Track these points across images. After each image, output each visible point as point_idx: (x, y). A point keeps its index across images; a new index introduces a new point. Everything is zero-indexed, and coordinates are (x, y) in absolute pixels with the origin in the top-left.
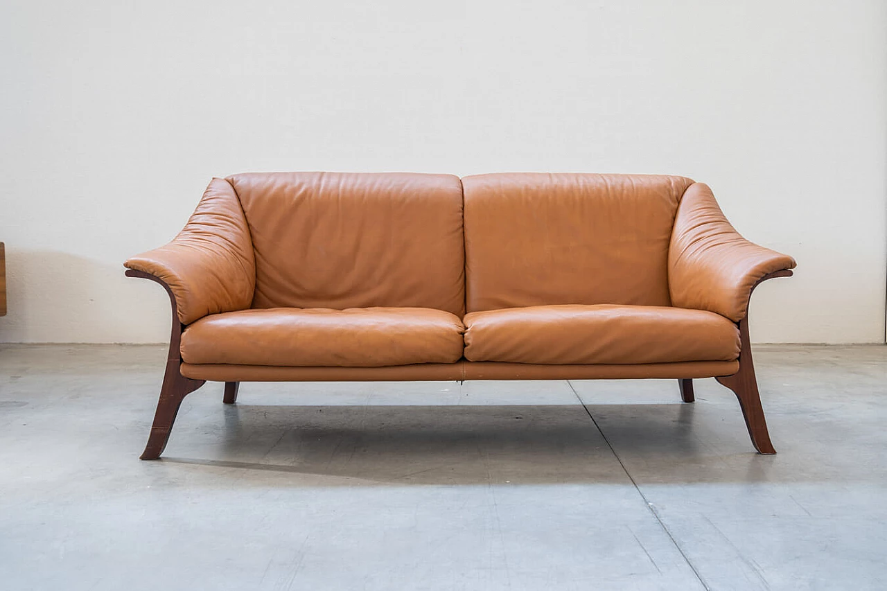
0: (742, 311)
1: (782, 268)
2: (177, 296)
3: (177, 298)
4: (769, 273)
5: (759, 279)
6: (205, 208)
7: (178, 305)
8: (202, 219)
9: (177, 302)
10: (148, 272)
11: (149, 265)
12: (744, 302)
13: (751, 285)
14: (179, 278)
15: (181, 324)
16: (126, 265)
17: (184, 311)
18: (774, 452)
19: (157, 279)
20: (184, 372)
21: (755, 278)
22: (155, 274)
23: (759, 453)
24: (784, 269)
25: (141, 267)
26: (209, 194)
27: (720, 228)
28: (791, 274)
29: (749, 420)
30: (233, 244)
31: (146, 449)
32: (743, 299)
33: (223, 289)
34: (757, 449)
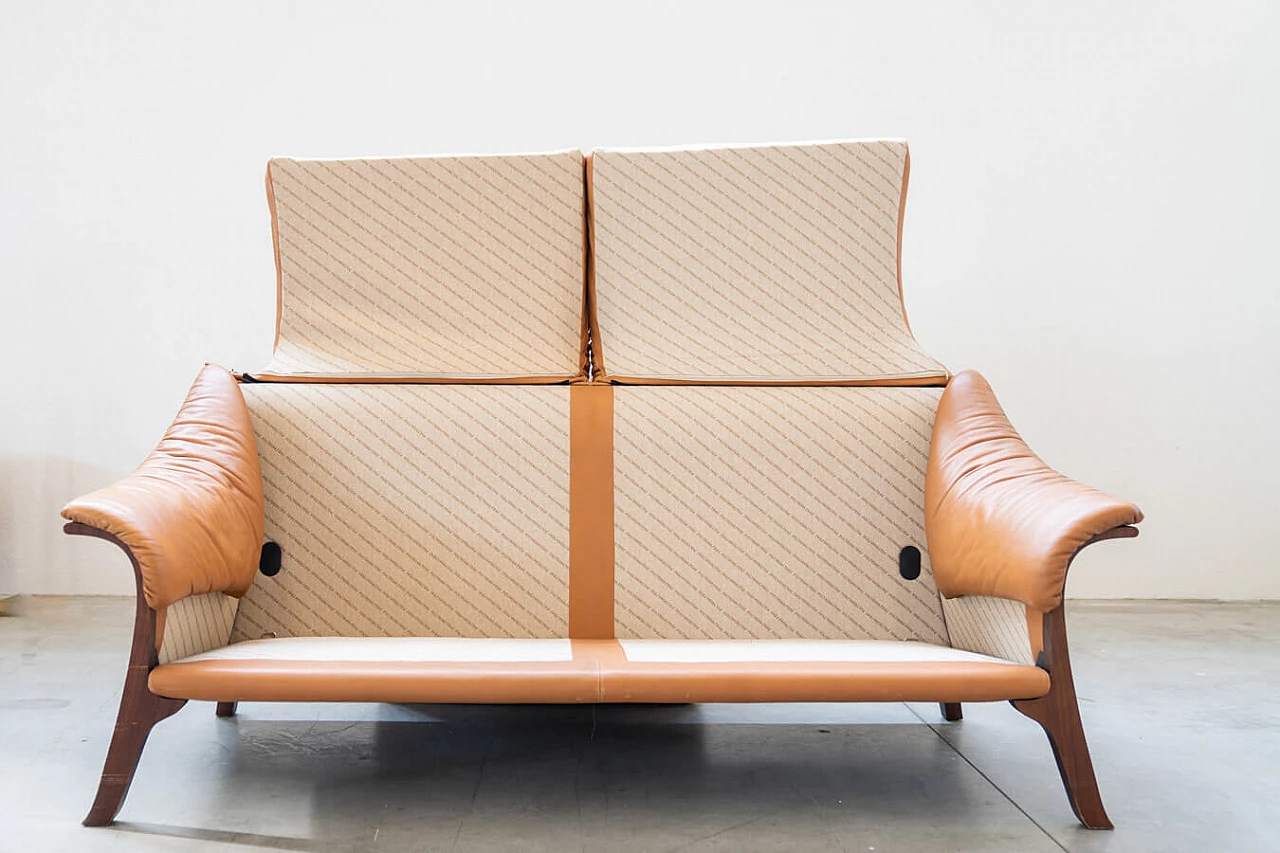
0: (1056, 596)
1: (1121, 525)
2: (143, 564)
3: (143, 567)
4: (1098, 532)
5: (1082, 543)
6: (192, 413)
7: (144, 580)
8: (186, 431)
9: (144, 575)
10: (99, 527)
11: (100, 514)
12: (1057, 582)
13: (1069, 553)
14: (147, 535)
15: (151, 609)
16: (65, 515)
17: (153, 588)
18: (1109, 826)
19: (112, 537)
20: (154, 686)
21: (1074, 542)
22: (108, 530)
23: (1084, 826)
24: (1123, 526)
25: (87, 519)
26: (199, 389)
27: (1007, 448)
28: (1135, 533)
29: (1067, 769)
30: (233, 474)
31: (93, 809)
32: (1056, 577)
33: (216, 550)
34: (1080, 819)
